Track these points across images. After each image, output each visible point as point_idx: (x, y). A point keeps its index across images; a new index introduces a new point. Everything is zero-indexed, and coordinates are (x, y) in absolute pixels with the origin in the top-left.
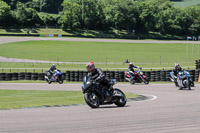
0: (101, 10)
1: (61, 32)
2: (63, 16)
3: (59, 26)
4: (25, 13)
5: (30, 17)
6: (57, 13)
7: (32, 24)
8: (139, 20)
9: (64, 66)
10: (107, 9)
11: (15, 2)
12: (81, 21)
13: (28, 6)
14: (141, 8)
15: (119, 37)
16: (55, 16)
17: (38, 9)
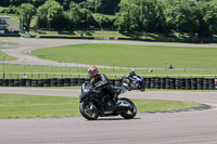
0: (161, 11)
1: (117, 34)
2: (119, 18)
3: (115, 28)
4: (79, 13)
5: (84, 18)
6: (113, 14)
7: (86, 25)
8: (202, 22)
9: (120, 71)
10: (167, 11)
11: (68, 2)
12: (140, 23)
13: (82, 7)
14: (204, 10)
15: (180, 41)
16: (111, 18)
17: (93, 10)
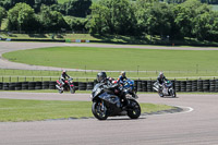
0: (132, 14)
1: (88, 37)
2: (90, 20)
3: (86, 31)
4: (50, 16)
5: (55, 21)
6: (84, 17)
7: (58, 28)
8: (173, 24)
9: (92, 74)
10: (139, 13)
11: (39, 5)
12: (111, 26)
13: (53, 9)
14: (176, 12)
15: (152, 44)
16: (82, 20)
17: (63, 13)
